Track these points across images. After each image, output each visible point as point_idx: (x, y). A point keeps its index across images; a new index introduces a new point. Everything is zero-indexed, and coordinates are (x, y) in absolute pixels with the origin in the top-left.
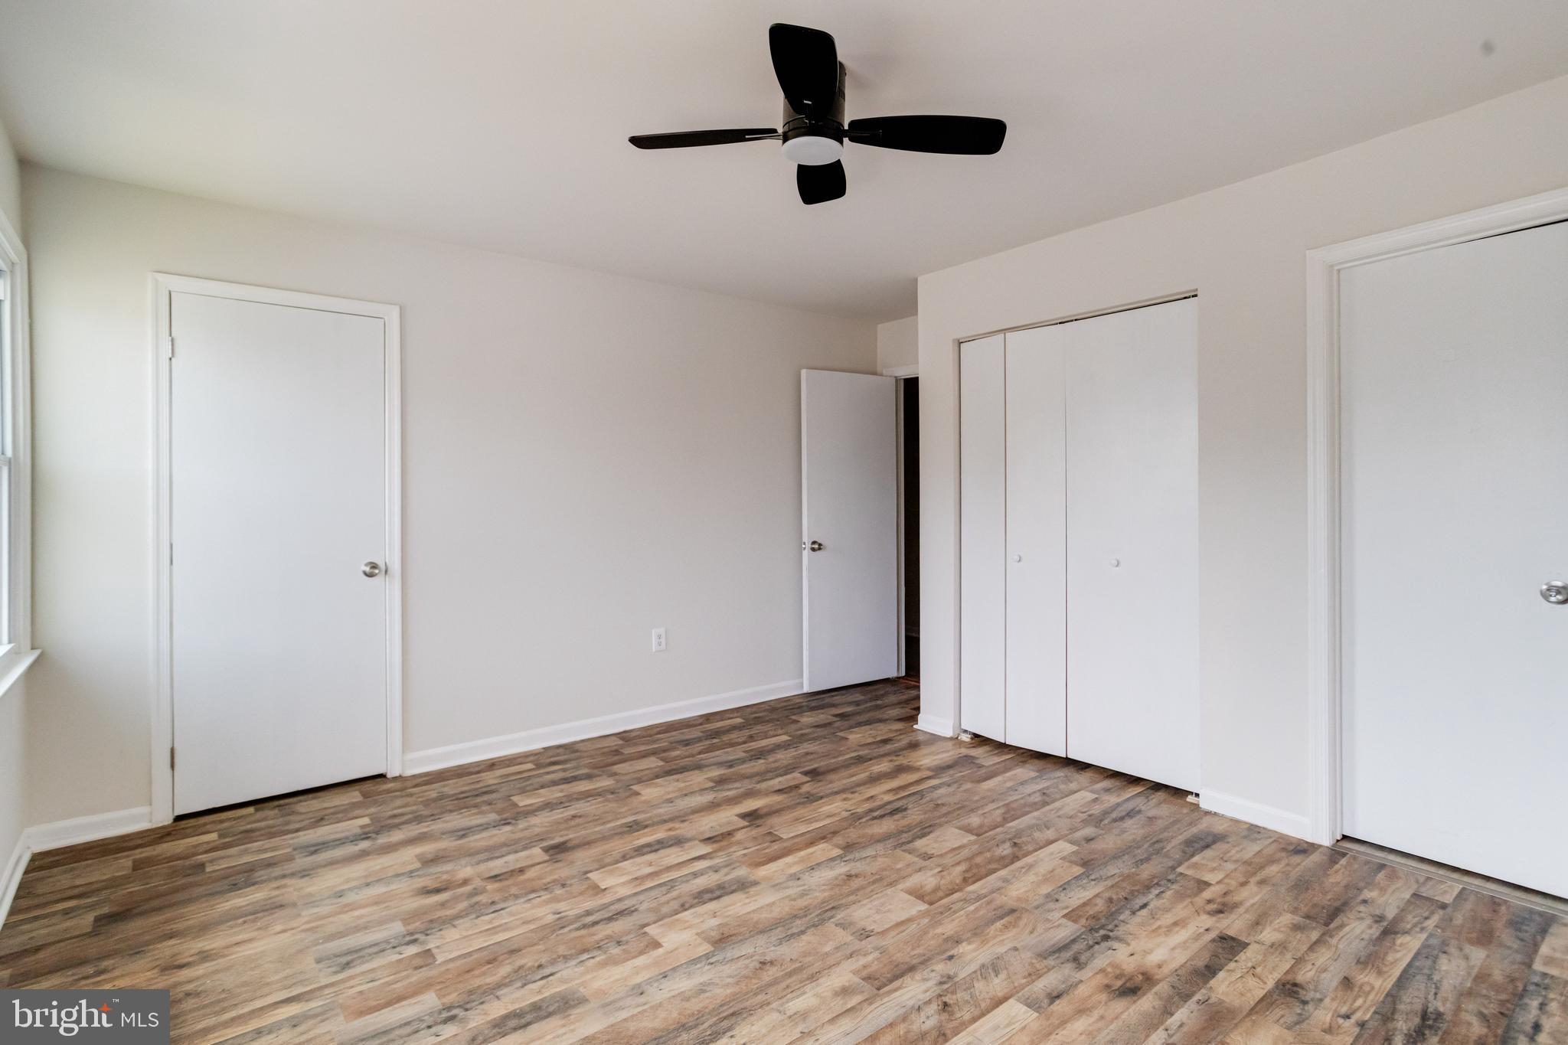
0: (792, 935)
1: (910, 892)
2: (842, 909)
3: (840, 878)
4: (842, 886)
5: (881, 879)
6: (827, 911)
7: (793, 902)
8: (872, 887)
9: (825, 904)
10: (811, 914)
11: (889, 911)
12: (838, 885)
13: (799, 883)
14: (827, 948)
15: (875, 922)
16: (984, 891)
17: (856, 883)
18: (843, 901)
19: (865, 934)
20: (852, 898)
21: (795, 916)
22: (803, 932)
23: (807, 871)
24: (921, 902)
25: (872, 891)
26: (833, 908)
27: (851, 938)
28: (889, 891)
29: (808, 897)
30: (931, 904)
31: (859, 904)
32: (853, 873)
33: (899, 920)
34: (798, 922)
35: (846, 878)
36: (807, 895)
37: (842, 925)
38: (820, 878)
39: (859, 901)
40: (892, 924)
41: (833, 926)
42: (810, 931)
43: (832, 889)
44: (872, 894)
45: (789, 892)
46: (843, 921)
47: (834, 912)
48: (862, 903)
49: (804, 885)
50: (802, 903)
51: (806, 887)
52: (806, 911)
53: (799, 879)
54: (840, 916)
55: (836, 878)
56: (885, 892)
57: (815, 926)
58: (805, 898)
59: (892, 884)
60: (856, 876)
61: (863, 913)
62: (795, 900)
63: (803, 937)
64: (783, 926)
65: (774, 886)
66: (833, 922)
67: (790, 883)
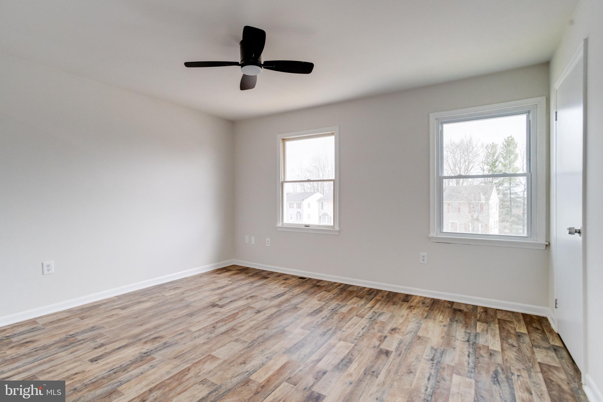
0: (261, 336)
1: (218, 358)
2: (246, 347)
3: (249, 362)
4: (247, 357)
5: (230, 364)
6: (251, 346)
7: (266, 347)
8: (234, 359)
9: (253, 348)
10: (257, 344)
11: (228, 349)
12: (249, 357)
13: (266, 356)
14: (249, 335)
15: (233, 345)
16: (184, 364)
17: (241, 360)
18: (246, 350)
19: (237, 340)
20: (242, 352)
21: (263, 342)
22: (258, 338)
23: (265, 362)
24: (213, 355)
25: (234, 357)
26: (249, 347)
27: (241, 339)
28: (227, 358)
29: (260, 351)
30: (210, 355)
31: (239, 350)
32: (243, 365)
33: (224, 347)
34: (261, 341)
35: (246, 362)
36: (261, 351)
37: (245, 342)
38: (258, 360)
39: (239, 351)
40: (226, 345)
41: (248, 341)
42: (255, 338)
43: (251, 355)
44: (234, 356)
45: (269, 351)
46: (245, 343)
47: (249, 346)
48: (238, 351)
49: (264, 355)
50: (262, 348)
51: (263, 354)
52: (259, 345)
53: (267, 358)
54: (246, 345)
55: (250, 361)
56: (229, 357)
57: (255, 340)
58: (261, 350)
59: (225, 361)
60: (241, 364)
61: (238, 347)
62: (265, 348)
63: (257, 336)
64: (265, 339)
65: (276, 353)
66: (248, 342)
67: (270, 355)
